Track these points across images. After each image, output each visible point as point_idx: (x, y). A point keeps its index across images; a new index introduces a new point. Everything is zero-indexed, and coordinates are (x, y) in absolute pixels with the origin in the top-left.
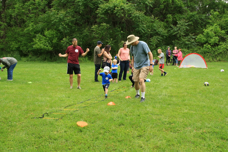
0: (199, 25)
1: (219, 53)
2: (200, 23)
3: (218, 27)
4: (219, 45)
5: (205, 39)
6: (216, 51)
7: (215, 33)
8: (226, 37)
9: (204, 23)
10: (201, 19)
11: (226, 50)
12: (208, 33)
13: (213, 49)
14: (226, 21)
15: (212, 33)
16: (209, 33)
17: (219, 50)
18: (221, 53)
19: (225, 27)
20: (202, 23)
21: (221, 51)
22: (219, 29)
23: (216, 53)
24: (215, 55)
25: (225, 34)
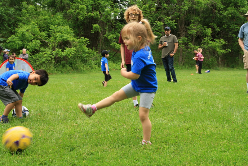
0: (5, 23)
1: (41, 62)
2: (7, 20)
3: (36, 27)
4: (40, 51)
5: (20, 42)
6: (37, 60)
7: (34, 35)
8: (48, 41)
9: (13, 21)
10: (8, 14)
11: (50, 58)
12: (23, 35)
13: (33, 56)
14: (45, 19)
15: (28, 35)
16: (25, 35)
17: (41, 58)
18: (44, 62)
19: (44, 28)
20: (9, 20)
21: (44, 59)
22: (37, 29)
23: (38, 63)
24: (36, 65)
25: (46, 37)
